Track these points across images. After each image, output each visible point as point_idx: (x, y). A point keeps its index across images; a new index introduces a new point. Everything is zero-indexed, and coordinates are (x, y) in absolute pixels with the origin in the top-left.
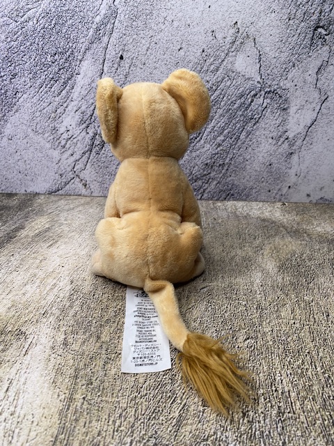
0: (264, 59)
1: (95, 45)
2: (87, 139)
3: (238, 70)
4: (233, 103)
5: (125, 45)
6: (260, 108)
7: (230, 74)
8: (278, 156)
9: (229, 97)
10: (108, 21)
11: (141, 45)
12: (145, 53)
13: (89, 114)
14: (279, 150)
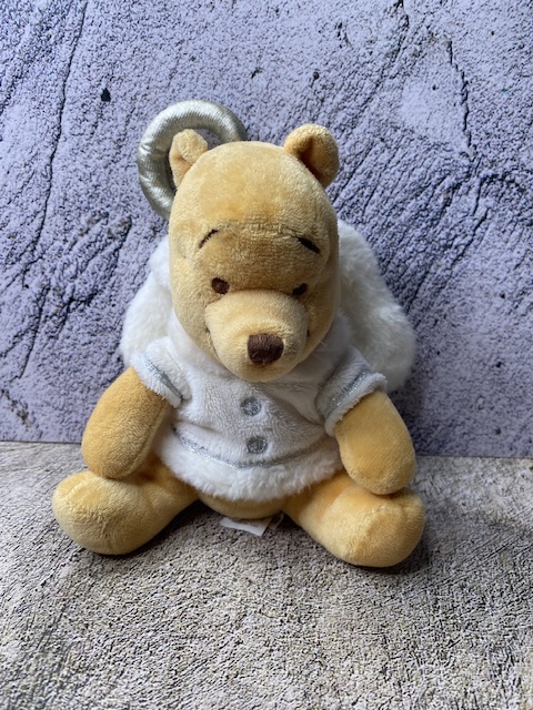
0: (477, 94)
1: (37, 67)
2: (25, 301)
3: (409, 124)
4: (398, 208)
5: (113, 65)
6: (469, 221)
7: (389, 134)
8: (519, 342)
9: (387, 193)
10: (69, 7)
11: (156, 64)
12: (165, 83)
13: (29, 238)
14: (521, 327)
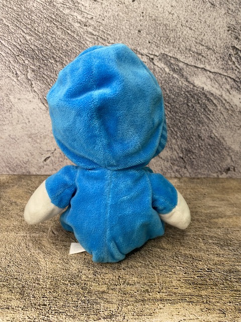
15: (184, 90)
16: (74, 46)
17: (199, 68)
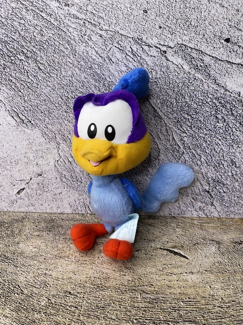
15: (211, 96)
16: (51, 35)
17: (234, 63)
